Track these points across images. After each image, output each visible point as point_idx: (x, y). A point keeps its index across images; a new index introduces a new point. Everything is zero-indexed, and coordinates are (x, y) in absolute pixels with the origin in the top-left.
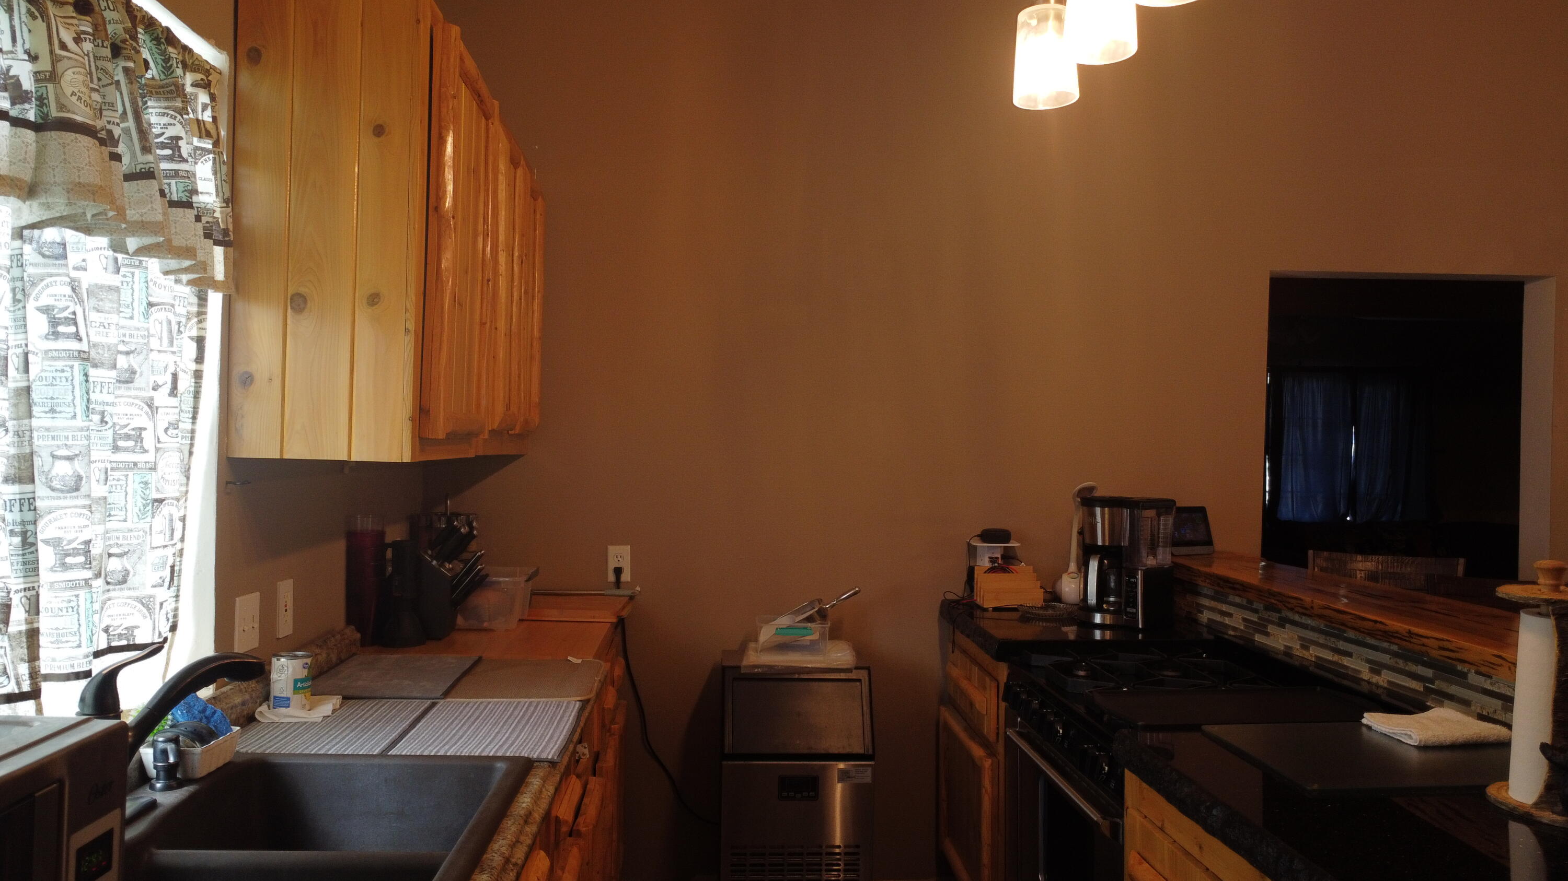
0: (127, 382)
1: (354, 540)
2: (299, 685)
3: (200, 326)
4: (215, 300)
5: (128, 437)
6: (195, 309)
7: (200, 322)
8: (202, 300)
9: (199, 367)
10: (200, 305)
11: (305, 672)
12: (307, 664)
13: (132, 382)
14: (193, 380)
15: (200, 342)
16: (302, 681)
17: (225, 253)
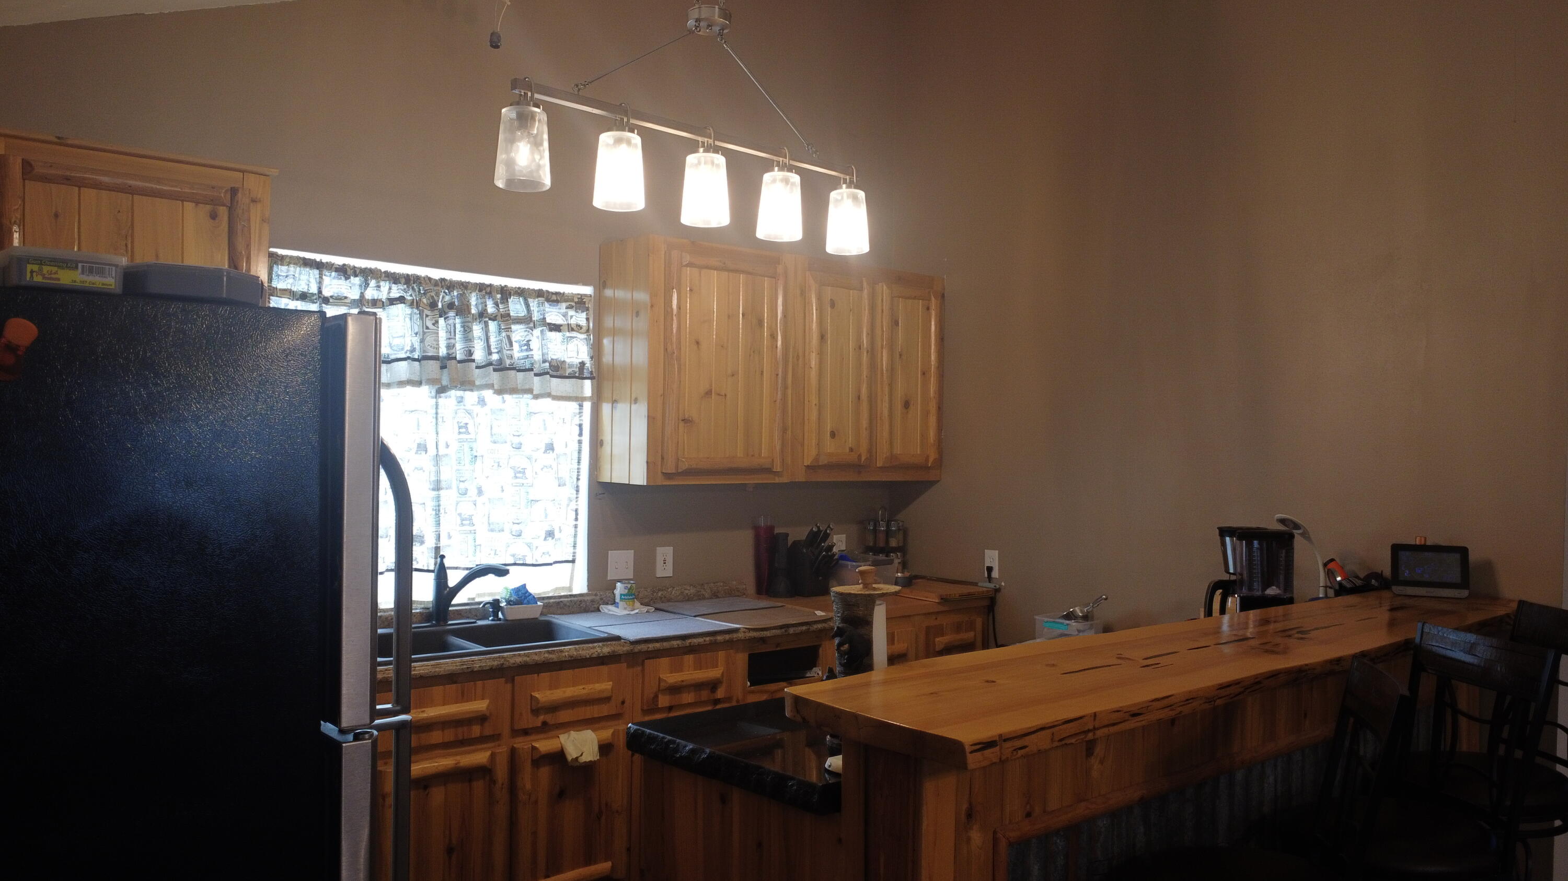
0: (518, 448)
1: (756, 529)
2: (623, 597)
3: (580, 419)
4: (587, 406)
5: (520, 472)
6: (578, 411)
7: (580, 417)
8: (581, 406)
9: (580, 438)
10: (580, 409)
11: (626, 591)
12: (627, 587)
13: (521, 448)
14: (578, 445)
15: (580, 426)
16: (624, 595)
17: (592, 383)
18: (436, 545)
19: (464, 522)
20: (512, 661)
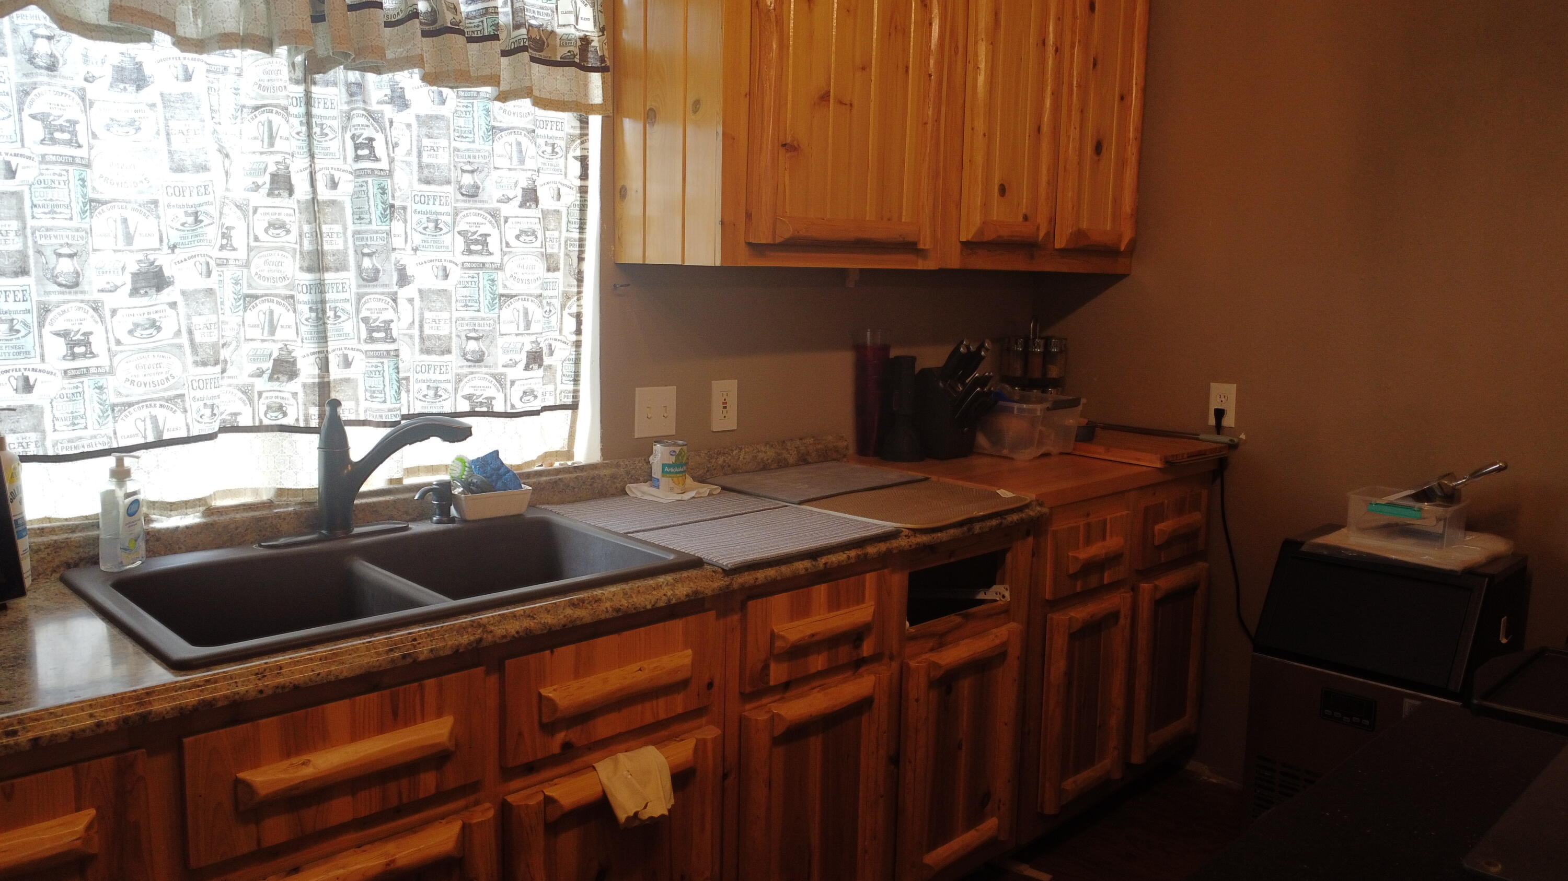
0: (473, 196)
2: (667, 469)
3: (583, 146)
4: (595, 122)
5: (476, 242)
6: (578, 132)
7: (582, 143)
8: (584, 123)
9: (583, 183)
10: (582, 128)
12: (674, 451)
13: (477, 196)
14: (579, 195)
15: (584, 160)
16: (669, 466)
17: (603, 78)
18: (321, 380)
19: (375, 335)
20: (499, 631)
